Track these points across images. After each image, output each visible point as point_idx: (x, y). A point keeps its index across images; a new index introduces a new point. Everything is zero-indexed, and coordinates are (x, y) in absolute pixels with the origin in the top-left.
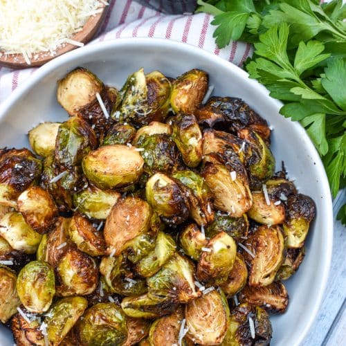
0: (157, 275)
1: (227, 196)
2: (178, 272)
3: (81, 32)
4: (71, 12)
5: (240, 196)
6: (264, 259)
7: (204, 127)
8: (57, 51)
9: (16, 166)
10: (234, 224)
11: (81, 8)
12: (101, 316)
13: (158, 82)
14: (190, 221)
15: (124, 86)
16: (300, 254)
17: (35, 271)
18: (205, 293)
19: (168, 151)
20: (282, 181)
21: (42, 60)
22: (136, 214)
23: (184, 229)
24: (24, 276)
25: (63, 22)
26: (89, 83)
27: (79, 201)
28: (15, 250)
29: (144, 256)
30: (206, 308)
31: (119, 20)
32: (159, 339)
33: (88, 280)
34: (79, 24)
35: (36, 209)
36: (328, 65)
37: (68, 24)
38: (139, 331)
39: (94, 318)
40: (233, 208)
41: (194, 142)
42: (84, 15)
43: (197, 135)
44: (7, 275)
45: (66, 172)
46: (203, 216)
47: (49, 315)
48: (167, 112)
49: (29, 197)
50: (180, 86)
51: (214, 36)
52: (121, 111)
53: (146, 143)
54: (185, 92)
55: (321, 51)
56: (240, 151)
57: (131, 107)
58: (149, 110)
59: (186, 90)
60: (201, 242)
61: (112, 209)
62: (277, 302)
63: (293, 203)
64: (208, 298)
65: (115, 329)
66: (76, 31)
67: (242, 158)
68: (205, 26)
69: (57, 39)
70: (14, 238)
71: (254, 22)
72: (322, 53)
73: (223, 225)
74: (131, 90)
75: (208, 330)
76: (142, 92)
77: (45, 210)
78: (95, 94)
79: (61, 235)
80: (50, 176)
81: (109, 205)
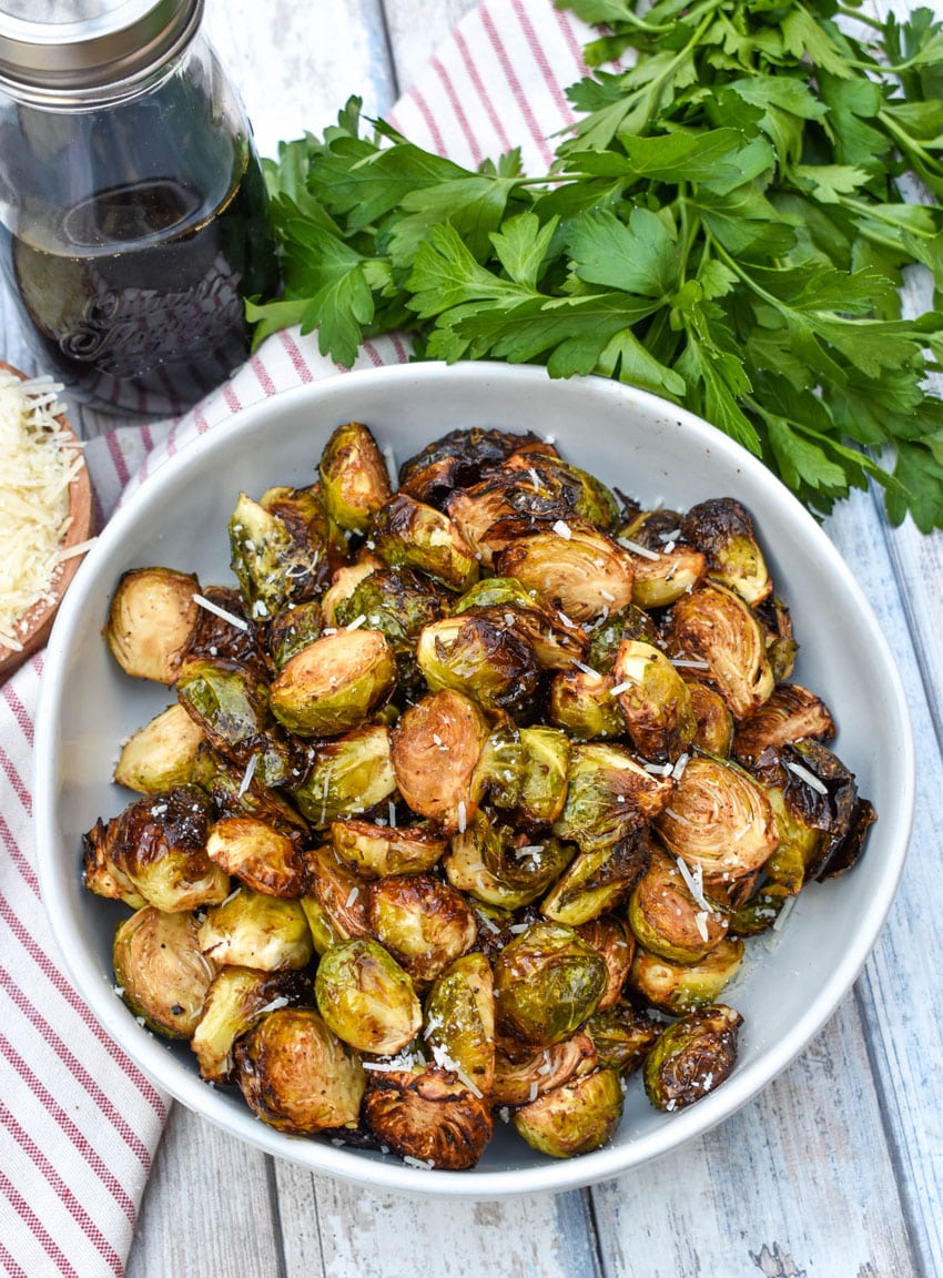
0: (571, 801)
1: (578, 582)
2: (604, 768)
3: (73, 525)
4: (28, 502)
5: (600, 562)
6: (728, 651)
7: (437, 498)
8: (54, 590)
9: (155, 812)
10: (628, 625)
11: (41, 482)
12: (531, 956)
14: (549, 675)
15: (233, 549)
16: (780, 614)
17: (342, 964)
18: (678, 774)
19: (410, 588)
20: (643, 518)
21: (38, 626)
22: (446, 720)
23: (550, 698)
24: (329, 988)
25: (27, 528)
26: (166, 589)
27: (319, 797)
28: (272, 974)
29: (524, 778)
30: (701, 803)
31: (116, 478)
32: (665, 922)
33: (454, 911)
34: (58, 516)
35: (258, 851)
36: (568, 242)
37: (39, 527)
38: (614, 947)
39: (520, 969)
40: (605, 594)
41: (440, 538)
42: (55, 491)
43: (438, 522)
44: (297, 1019)
45: (254, 758)
46: (566, 640)
47: (434, 1024)
48: (346, 545)
49: (227, 837)
50: (338, 467)
51: (324, 354)
52: (262, 598)
53: (358, 606)
54: (357, 470)
55: (536, 225)
56: (536, 489)
57: (275, 574)
58: (311, 556)
59: (354, 463)
60: (599, 686)
61: (393, 761)
62: (809, 721)
63: (698, 526)
64: (691, 782)
65: (573, 957)
66: (61, 532)
68: (293, 351)
69: (40, 568)
70: (254, 948)
71: (377, 274)
72: (541, 226)
73: (610, 640)
74: (248, 551)
75: (738, 835)
76: (275, 535)
77: (275, 844)
78: (192, 602)
79: (335, 882)
80: (231, 787)
81: (381, 758)
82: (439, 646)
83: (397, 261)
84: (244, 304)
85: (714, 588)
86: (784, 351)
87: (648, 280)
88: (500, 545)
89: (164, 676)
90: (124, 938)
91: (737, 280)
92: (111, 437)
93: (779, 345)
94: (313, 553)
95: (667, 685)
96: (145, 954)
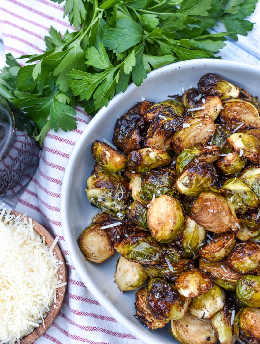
1: (199, 134)
2: (256, 177)
3: (46, 238)
4: (28, 244)
5: (201, 124)
6: (247, 115)
7: (142, 145)
8: (59, 260)
9: (157, 297)
10: (219, 133)
13: (97, 180)
16: (242, 92)
19: (158, 175)
20: (184, 97)
21: (64, 273)
25: (35, 251)
26: (92, 233)
27: (189, 251)
28: (224, 307)
29: (243, 201)
33: (255, 249)
34: (39, 239)
37: (38, 247)
40: (209, 131)
41: (153, 155)
43: (148, 151)
44: (245, 314)
45: (166, 258)
46: (214, 153)
48: (122, 176)
49: (185, 288)
50: (106, 160)
51: (66, 131)
52: (118, 211)
53: (149, 192)
54: (112, 157)
56: (166, 119)
57: (115, 202)
58: (119, 189)
60: (234, 157)
61: (200, 225)
63: (206, 89)
66: (44, 242)
67: (171, 119)
68: (56, 138)
69: (50, 258)
70: (215, 306)
71: (61, 98)
73: (219, 141)
74: (100, 202)
76: (105, 192)
77: (197, 277)
78: (101, 230)
79: (215, 269)
80: (167, 271)
81: (196, 227)
82: (186, 185)
83: (65, 91)
84: (34, 138)
85: (228, 102)
86: (174, 21)
87: (138, 37)
88: (168, 142)
89: (110, 254)
90: (177, 334)
91: (156, 16)
92: (21, 201)
93: (172, 21)
94: (119, 188)
95: (251, 141)
96: (186, 333)
